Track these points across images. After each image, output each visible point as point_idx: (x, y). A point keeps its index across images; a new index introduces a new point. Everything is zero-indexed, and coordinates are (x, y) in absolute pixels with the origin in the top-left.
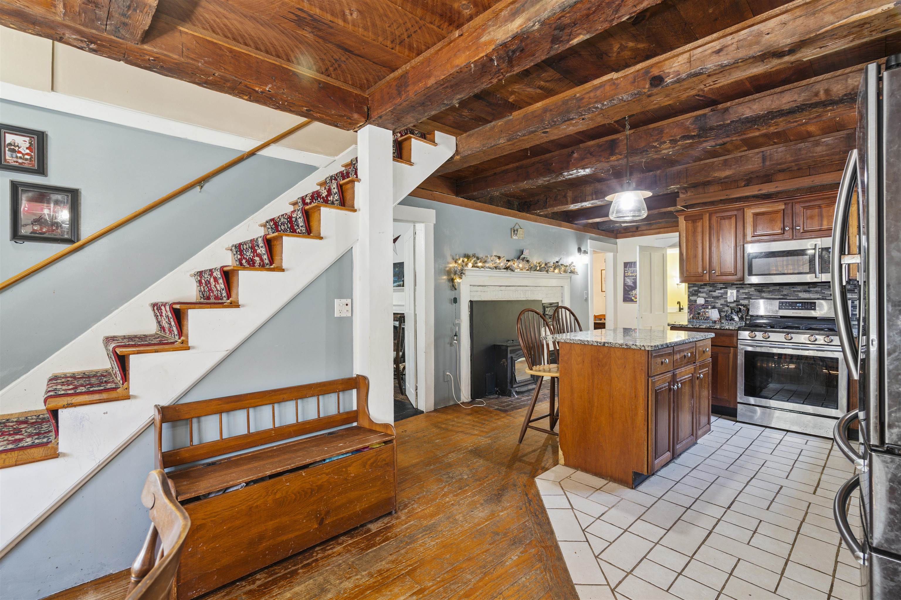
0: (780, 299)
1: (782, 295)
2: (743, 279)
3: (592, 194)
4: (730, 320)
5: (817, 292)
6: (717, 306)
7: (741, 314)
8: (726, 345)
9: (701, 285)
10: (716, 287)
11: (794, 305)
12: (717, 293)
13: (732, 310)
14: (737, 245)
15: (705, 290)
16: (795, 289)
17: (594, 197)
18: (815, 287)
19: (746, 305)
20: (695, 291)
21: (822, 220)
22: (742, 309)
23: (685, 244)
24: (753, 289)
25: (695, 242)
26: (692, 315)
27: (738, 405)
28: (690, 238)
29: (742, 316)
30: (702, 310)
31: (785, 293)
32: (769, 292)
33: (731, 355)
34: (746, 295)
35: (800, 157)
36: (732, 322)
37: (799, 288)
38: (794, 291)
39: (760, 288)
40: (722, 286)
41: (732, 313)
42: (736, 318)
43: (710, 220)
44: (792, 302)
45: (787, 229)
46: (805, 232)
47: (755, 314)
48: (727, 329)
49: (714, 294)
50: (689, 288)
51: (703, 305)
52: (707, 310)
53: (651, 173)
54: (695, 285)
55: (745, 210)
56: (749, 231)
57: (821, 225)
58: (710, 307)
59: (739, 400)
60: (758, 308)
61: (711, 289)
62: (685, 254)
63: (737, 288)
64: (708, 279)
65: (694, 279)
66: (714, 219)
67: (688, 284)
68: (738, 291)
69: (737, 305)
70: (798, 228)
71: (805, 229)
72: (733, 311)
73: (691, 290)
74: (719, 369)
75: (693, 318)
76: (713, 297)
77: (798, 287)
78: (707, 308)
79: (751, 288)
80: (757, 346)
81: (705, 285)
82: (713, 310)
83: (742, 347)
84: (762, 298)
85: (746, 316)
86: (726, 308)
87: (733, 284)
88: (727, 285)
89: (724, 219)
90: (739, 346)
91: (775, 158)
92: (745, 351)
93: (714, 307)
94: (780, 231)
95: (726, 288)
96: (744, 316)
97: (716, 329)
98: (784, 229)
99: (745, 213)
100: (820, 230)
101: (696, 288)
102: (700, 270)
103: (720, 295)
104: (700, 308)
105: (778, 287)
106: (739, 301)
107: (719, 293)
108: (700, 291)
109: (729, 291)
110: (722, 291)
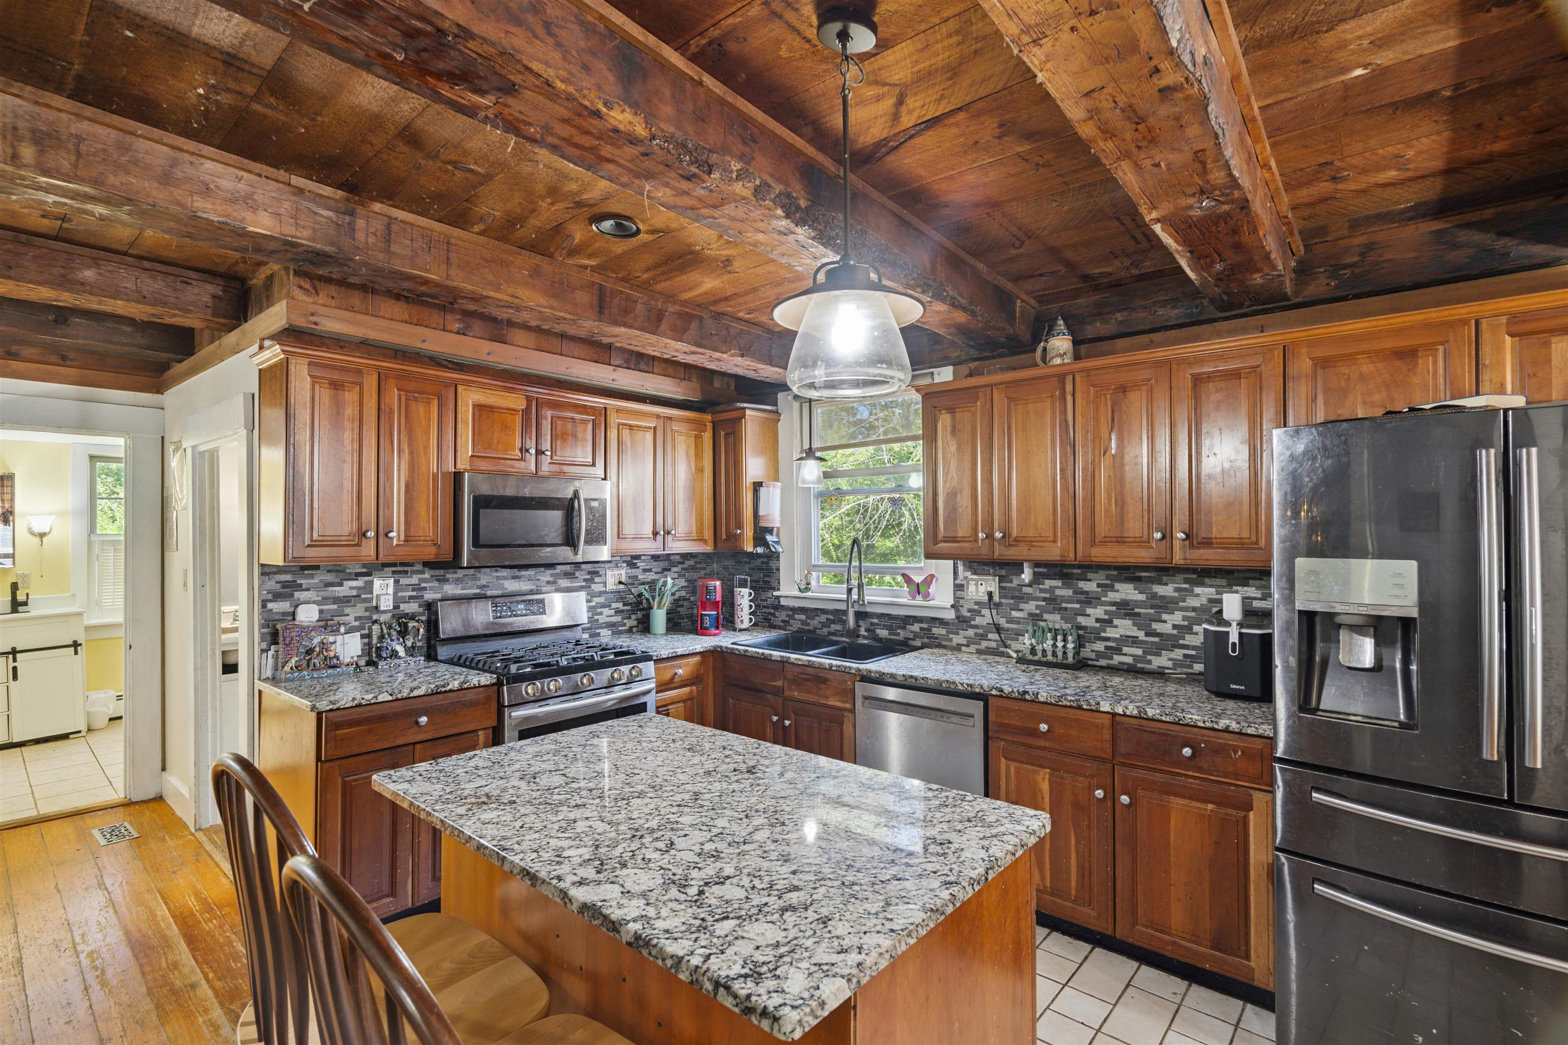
1: (479, 587)
2: (451, 556)
4: (391, 657)
5: (530, 578)
7: (412, 640)
10: (343, 572)
11: (513, 607)
12: (346, 589)
14: (441, 471)
15: (316, 581)
16: (499, 574)
20: (285, 585)
21: (575, 446)
22: (410, 625)
24: (426, 576)
26: (294, 660)
29: (414, 643)
30: (317, 640)
31: (483, 582)
32: (457, 580)
34: (413, 590)
36: (396, 661)
37: (505, 571)
39: (441, 572)
40: (358, 568)
41: (390, 639)
42: (401, 651)
43: (380, 392)
44: (511, 602)
45: (531, 451)
46: (554, 463)
48: (475, 687)
49: (341, 591)
51: (316, 625)
55: (459, 389)
56: (466, 439)
57: (574, 456)
58: (335, 629)
61: (330, 577)
63: (393, 572)
64: (373, 553)
65: (333, 552)
66: (392, 389)
68: (397, 582)
69: (396, 617)
71: (554, 458)
72: (393, 632)
75: (298, 668)
76: (338, 601)
78: (329, 633)
81: (316, 567)
82: (348, 636)
86: (373, 628)
87: (385, 565)
88: (372, 566)
89: (415, 399)
90: (508, 722)
92: (520, 731)
95: (368, 574)
96: (420, 643)
97: (451, 691)
98: (522, 450)
99: (459, 395)
100: (573, 464)
102: (352, 528)
103: (354, 593)
105: (472, 571)
106: (398, 607)
107: (351, 588)
108: (301, 585)
109: (377, 583)
110: (359, 583)
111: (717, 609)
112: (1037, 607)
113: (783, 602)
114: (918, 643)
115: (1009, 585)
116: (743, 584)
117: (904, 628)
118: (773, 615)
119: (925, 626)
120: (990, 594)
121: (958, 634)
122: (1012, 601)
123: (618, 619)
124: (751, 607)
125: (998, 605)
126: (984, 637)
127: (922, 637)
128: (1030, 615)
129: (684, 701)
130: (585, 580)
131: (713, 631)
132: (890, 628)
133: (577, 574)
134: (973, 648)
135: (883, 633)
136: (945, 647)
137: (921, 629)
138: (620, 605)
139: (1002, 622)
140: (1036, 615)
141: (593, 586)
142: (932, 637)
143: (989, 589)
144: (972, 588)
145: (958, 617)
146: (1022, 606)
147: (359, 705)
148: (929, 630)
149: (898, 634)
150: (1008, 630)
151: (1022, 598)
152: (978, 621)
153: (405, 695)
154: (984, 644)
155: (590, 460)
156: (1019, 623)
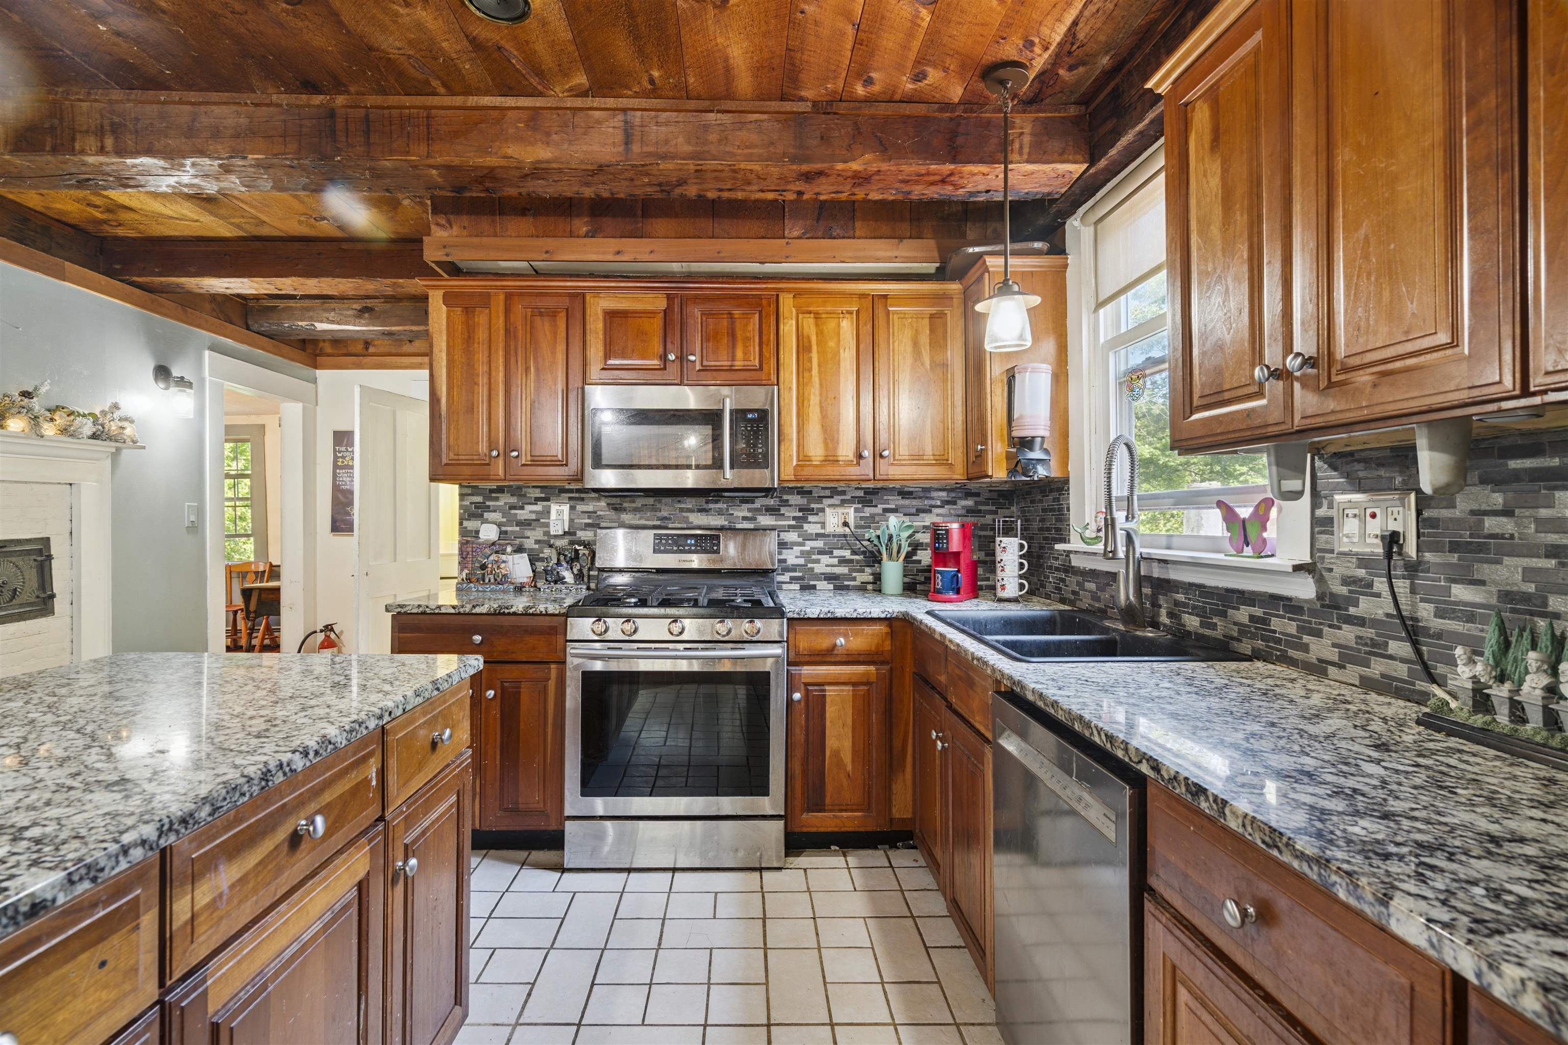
0: (655, 527)
1: (659, 519)
2: (579, 477)
3: (100, 132)
4: (556, 582)
5: (720, 512)
6: (526, 546)
7: (578, 567)
8: (540, 656)
9: (491, 491)
10: (525, 496)
11: (681, 542)
12: (527, 512)
13: (559, 554)
14: (570, 387)
15: (501, 503)
16: (683, 506)
17: (109, 142)
18: (717, 502)
19: (589, 544)
20: (478, 505)
21: (734, 347)
22: (581, 552)
23: (444, 371)
24: (603, 504)
25: (470, 365)
26: (466, 571)
27: (568, 823)
28: (458, 356)
29: (580, 570)
30: (492, 558)
31: (664, 514)
32: (636, 510)
33: (552, 684)
34: (589, 518)
35: (706, 148)
36: (559, 586)
37: (690, 503)
38: (682, 510)
39: (618, 500)
40: (537, 493)
41: (559, 563)
42: (568, 577)
43: (507, 311)
44: (678, 535)
45: (672, 357)
46: (704, 369)
47: (607, 565)
48: (541, 614)
49: (523, 514)
50: (462, 496)
51: (494, 544)
52: (504, 557)
53: (318, 99)
54: (476, 491)
55: (588, 297)
56: (595, 351)
57: (733, 360)
58: (509, 549)
59: (568, 812)
60: (613, 550)
61: (513, 500)
62: (444, 401)
63: (570, 499)
64: (501, 472)
65: (467, 471)
66: (518, 309)
67: (461, 486)
68: (572, 508)
69: (572, 543)
70: (692, 358)
71: (705, 363)
72: (562, 558)
73: (467, 503)
74: (522, 727)
75: (469, 580)
76: (519, 523)
77: (688, 500)
78: (504, 552)
79: (598, 499)
80: (611, 657)
81: (500, 490)
82: (517, 556)
83: (577, 661)
84: (623, 525)
85: (589, 569)
86: (547, 552)
87: (563, 491)
88: (550, 492)
89: (541, 314)
90: (569, 659)
91: (653, 137)
92: (584, 673)
93: (519, 550)
94: (656, 362)
95: (547, 499)
96: (585, 571)
97: (514, 614)
98: (664, 358)
99: (587, 306)
100: (731, 369)
101: (479, 499)
102: (483, 448)
103: (533, 517)
104: (488, 551)
105: (651, 501)
106: (574, 534)
107: (531, 512)
108: (489, 507)
109: (554, 508)
110: (538, 507)
111: (957, 563)
112: (1529, 574)
113: (1076, 561)
114: (1246, 647)
115: (1445, 513)
116: (1008, 531)
117: (1224, 614)
118: (1063, 580)
119: (1258, 612)
120: (1392, 540)
121: (1318, 634)
122: (1454, 558)
123: (843, 570)
124: (1021, 566)
125: (1413, 569)
126: (1377, 649)
127: (1254, 637)
128: (1507, 596)
129: (854, 684)
130: (794, 518)
131: (952, 595)
132: (1200, 612)
133: (783, 510)
134: (1353, 673)
135: (1192, 622)
136: (1292, 662)
137: (1252, 618)
138: (847, 554)
139: (1425, 612)
140: (1526, 598)
141: (806, 526)
142: (1270, 637)
143: (1393, 526)
144: (1351, 526)
145: (1320, 597)
146: (1485, 571)
147: (424, 613)
148: (1265, 621)
149: (1214, 627)
150: (1439, 635)
151: (1482, 548)
152: (1365, 607)
153: (467, 610)
154: (1377, 667)
155: (757, 363)
156: (1471, 618)
